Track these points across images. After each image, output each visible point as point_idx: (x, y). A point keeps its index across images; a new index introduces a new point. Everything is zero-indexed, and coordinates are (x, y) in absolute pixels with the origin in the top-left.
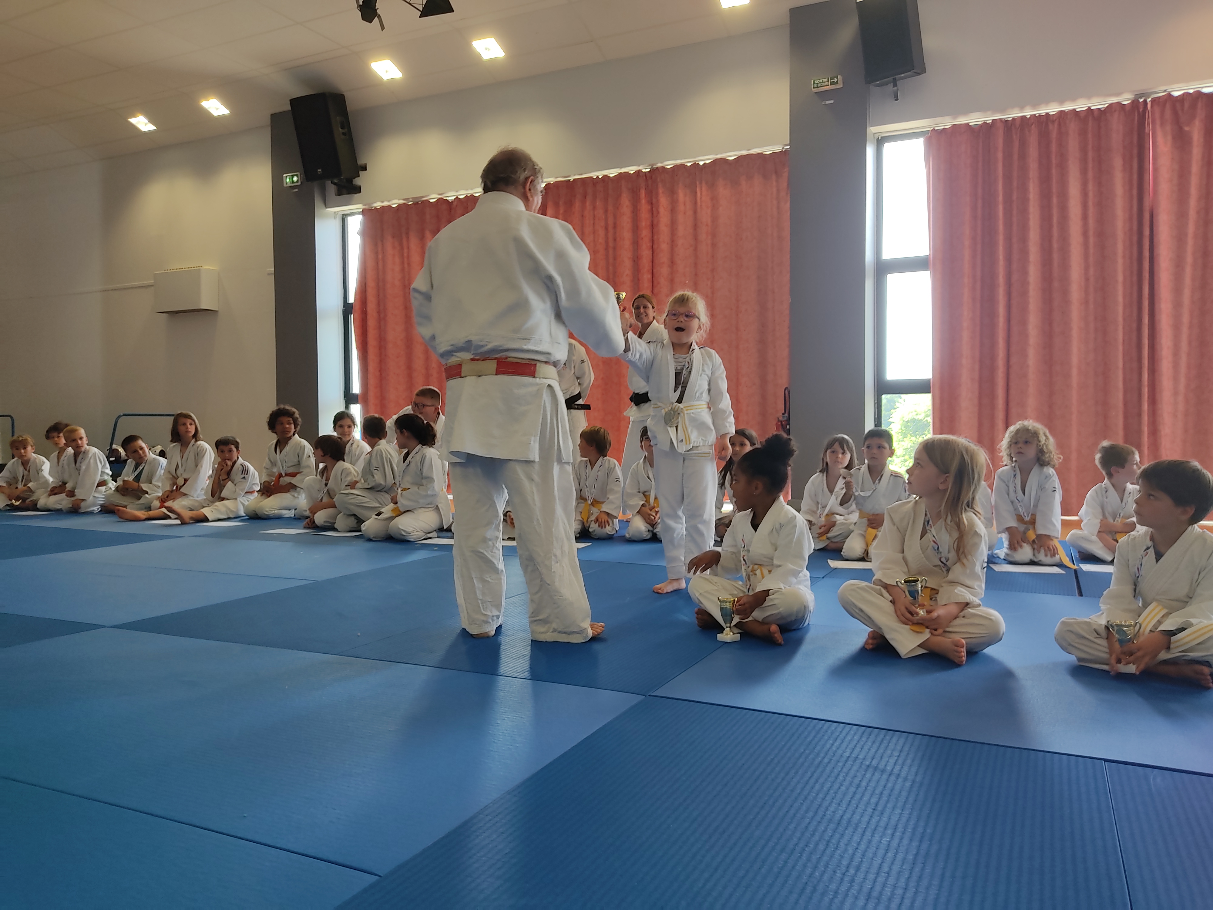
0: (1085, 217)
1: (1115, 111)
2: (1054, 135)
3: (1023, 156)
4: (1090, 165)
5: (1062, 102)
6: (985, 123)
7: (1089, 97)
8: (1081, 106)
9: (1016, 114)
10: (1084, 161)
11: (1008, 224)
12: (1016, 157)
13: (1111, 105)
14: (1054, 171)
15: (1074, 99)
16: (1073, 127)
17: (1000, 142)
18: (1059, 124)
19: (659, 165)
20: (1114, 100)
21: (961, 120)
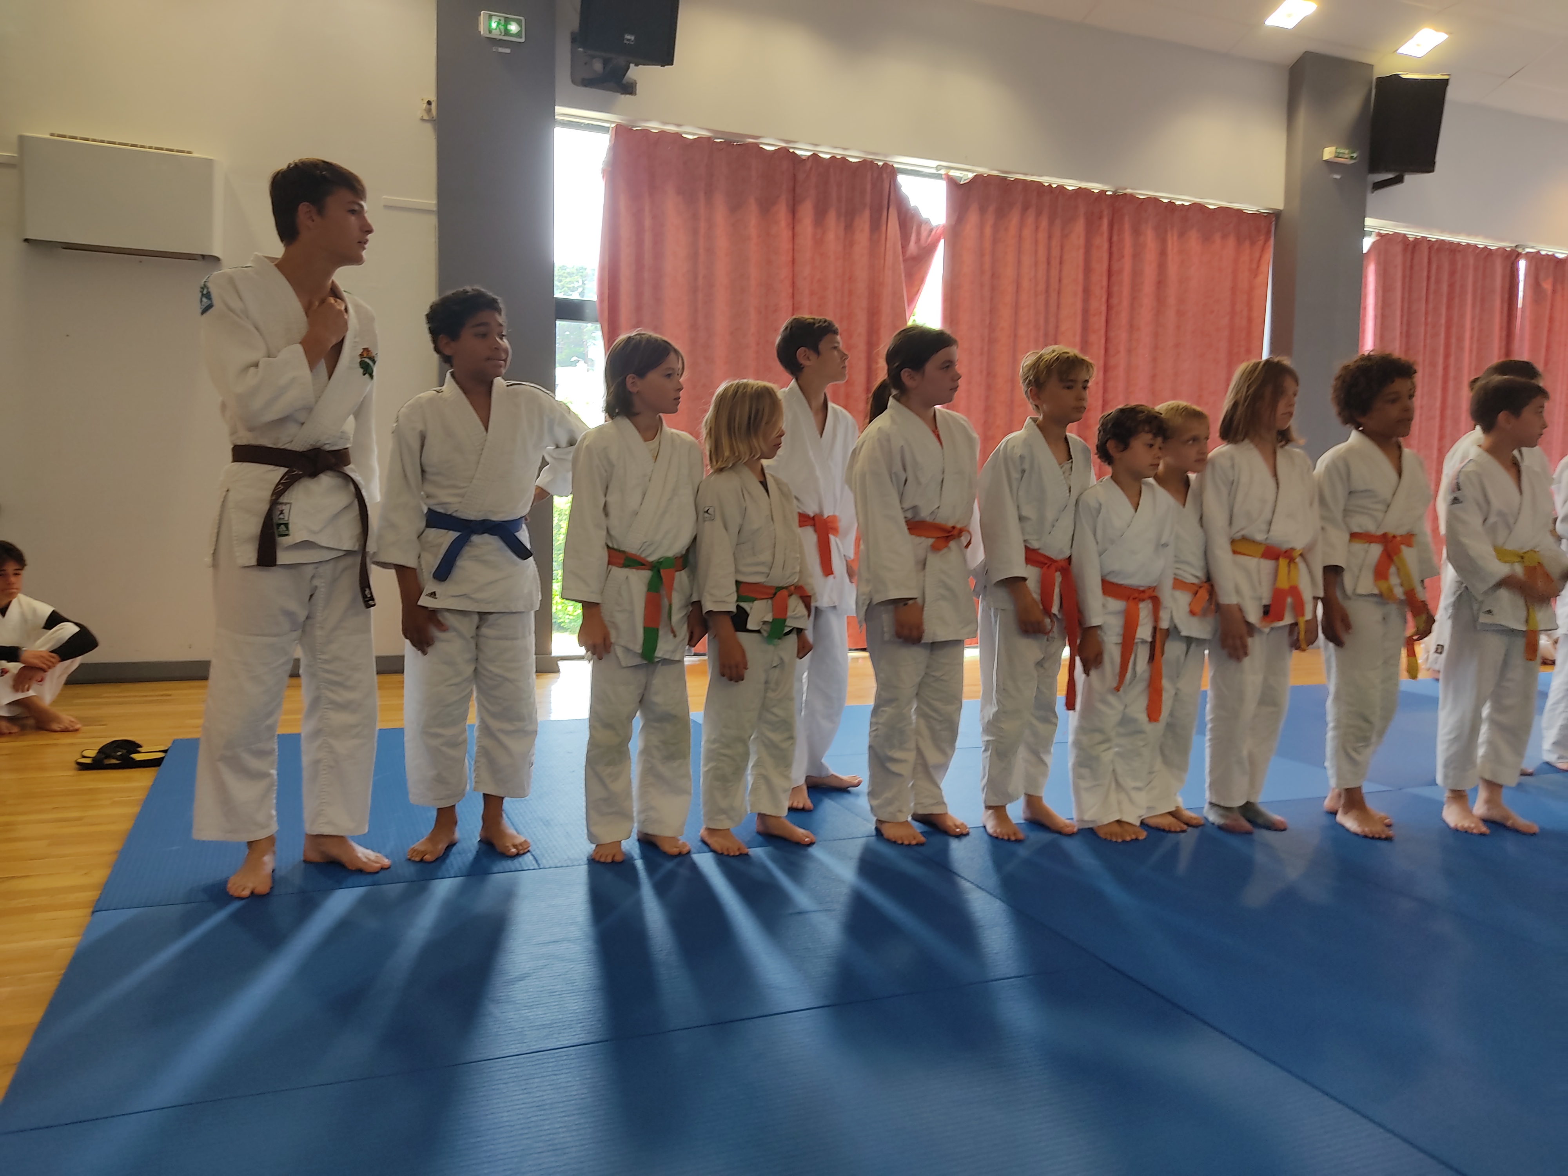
2: (1460, 265)
4: (1478, 302)
10: (1474, 296)
19: (1129, 191)
20: (1501, 244)
21: (1402, 230)
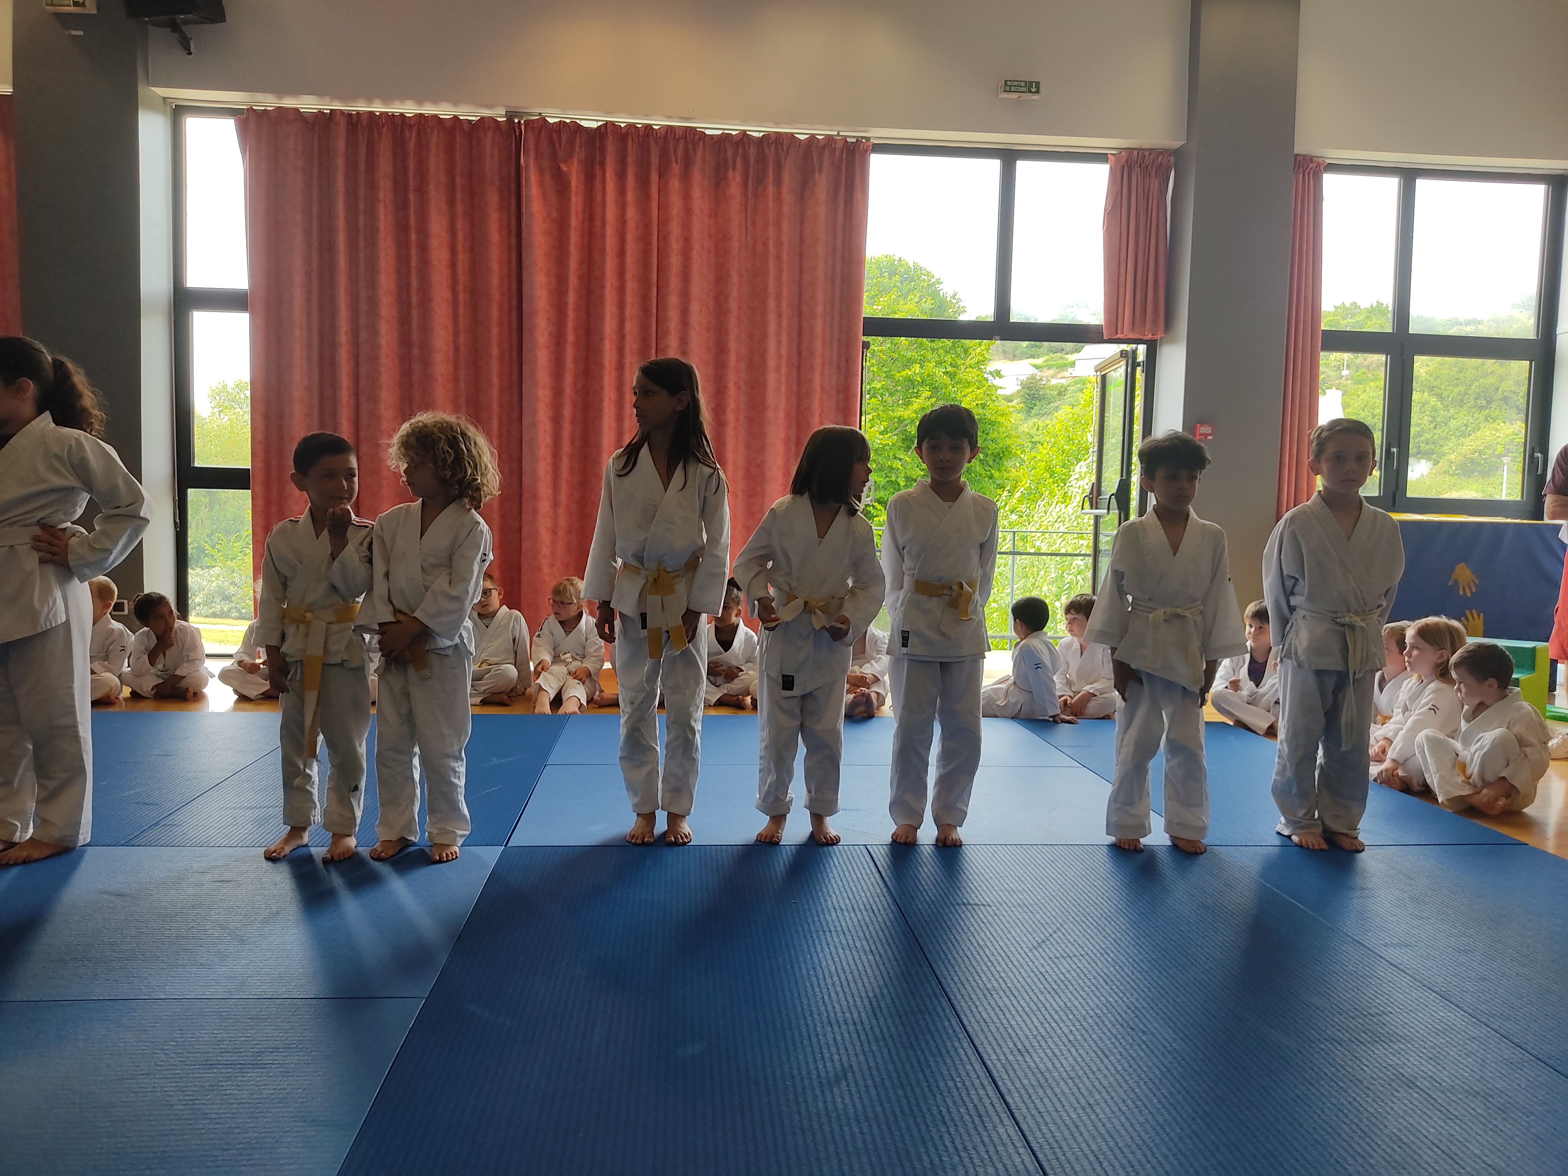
0: (453, 265)
1: (489, 128)
2: (412, 144)
3: (371, 168)
4: (459, 196)
5: (420, 102)
6: (321, 113)
7: (455, 103)
8: (445, 111)
9: (361, 107)
10: (451, 187)
11: (353, 261)
12: (362, 167)
13: (482, 119)
14: (412, 197)
15: (435, 101)
16: (435, 139)
17: (341, 144)
18: (419, 133)
20: (486, 113)
21: (289, 102)
